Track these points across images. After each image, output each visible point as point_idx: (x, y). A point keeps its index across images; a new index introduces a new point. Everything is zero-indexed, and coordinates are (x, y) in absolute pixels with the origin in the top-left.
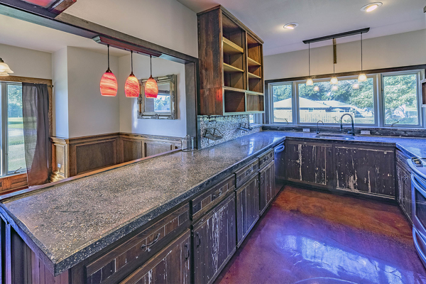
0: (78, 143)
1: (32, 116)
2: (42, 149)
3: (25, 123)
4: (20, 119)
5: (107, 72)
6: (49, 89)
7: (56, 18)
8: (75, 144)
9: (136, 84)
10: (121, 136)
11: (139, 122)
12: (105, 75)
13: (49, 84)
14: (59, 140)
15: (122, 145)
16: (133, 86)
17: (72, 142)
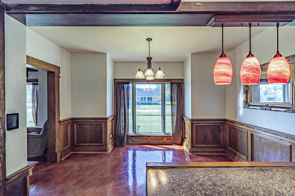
0: (197, 123)
1: (174, 101)
2: (179, 123)
3: (172, 105)
4: (170, 103)
5: (221, 56)
6: (182, 85)
7: (177, 10)
8: (195, 123)
9: (255, 66)
10: (227, 122)
11: (244, 112)
12: (219, 61)
13: (182, 82)
14: (186, 119)
15: (228, 130)
16: (251, 69)
17: (194, 122)
